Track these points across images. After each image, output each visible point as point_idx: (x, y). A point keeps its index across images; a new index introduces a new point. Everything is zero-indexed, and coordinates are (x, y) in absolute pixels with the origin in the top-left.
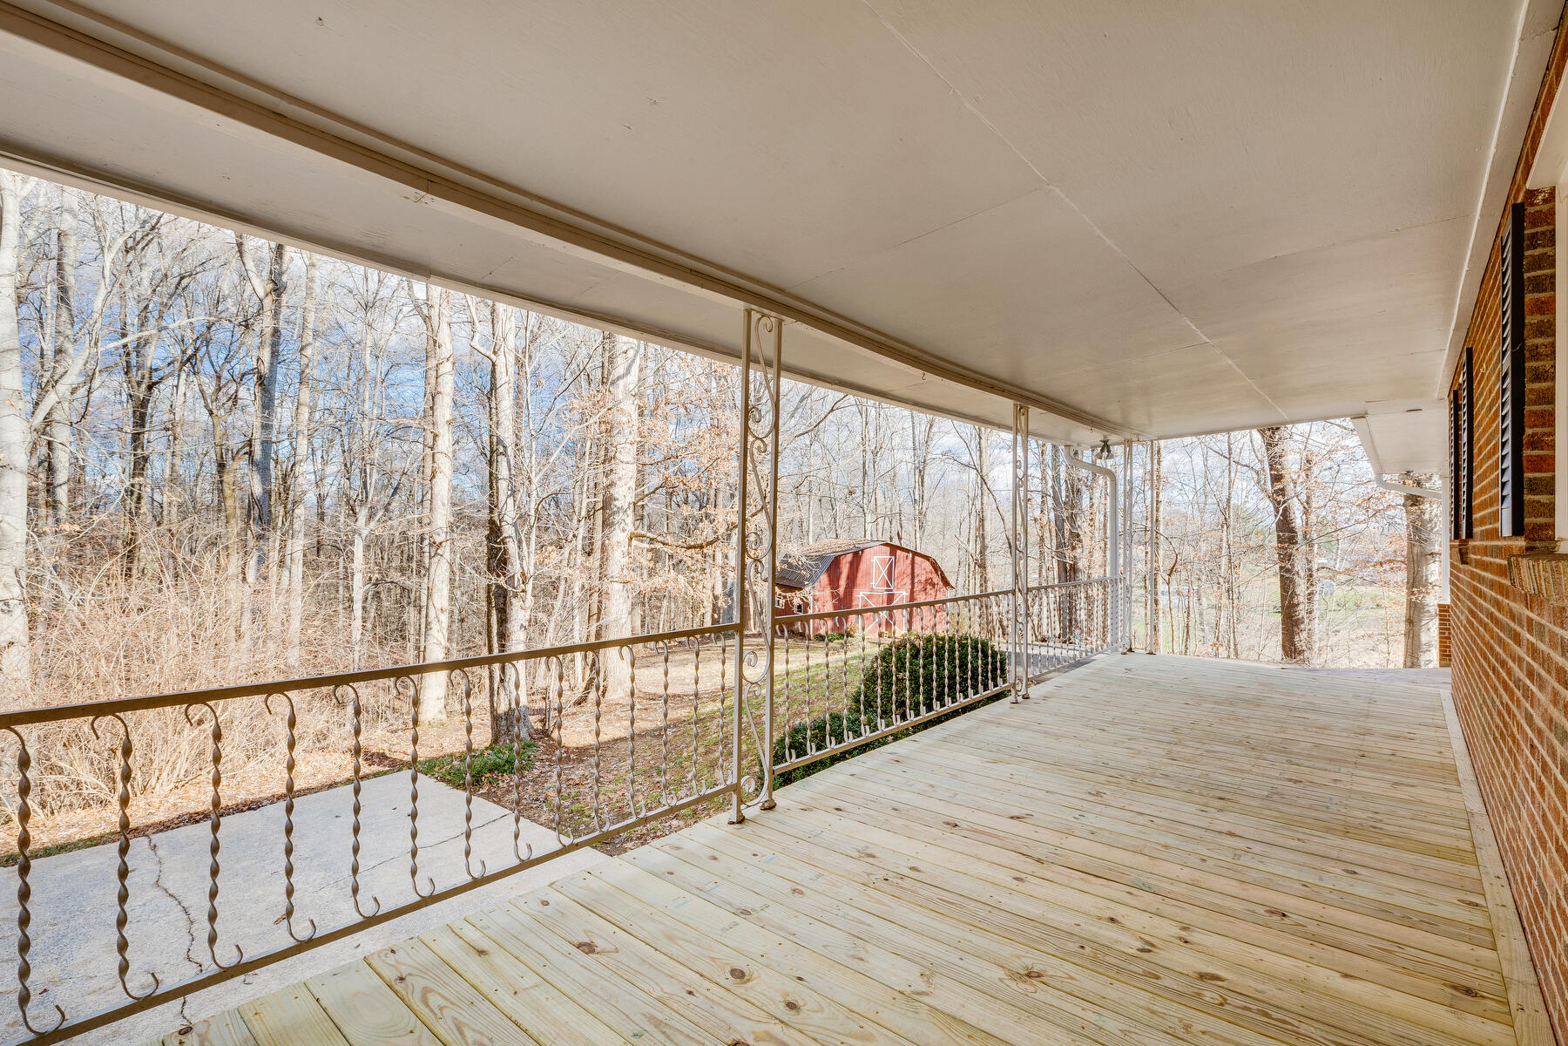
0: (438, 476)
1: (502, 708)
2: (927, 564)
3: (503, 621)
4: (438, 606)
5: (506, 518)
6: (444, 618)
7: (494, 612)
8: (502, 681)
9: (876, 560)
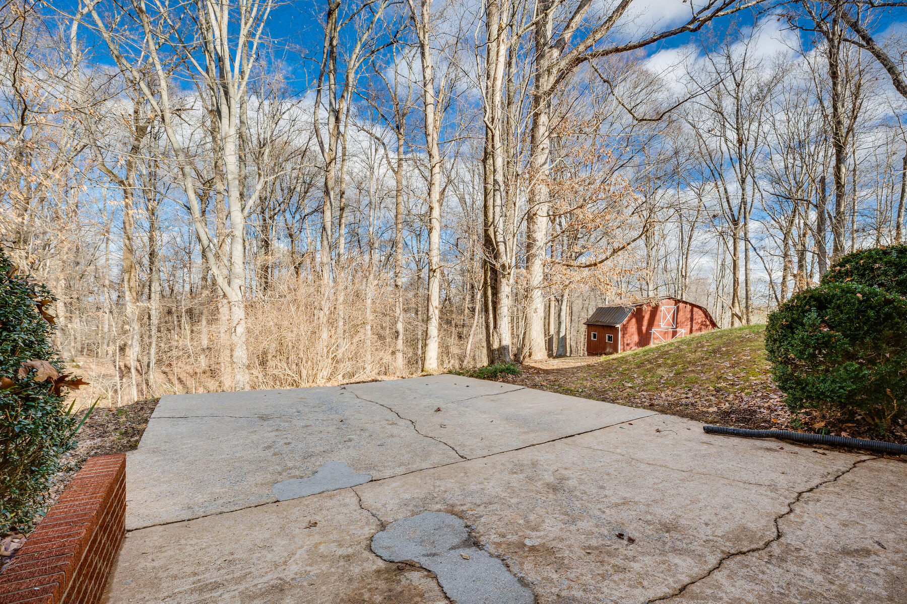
0: (434, 231)
1: (496, 346)
2: (700, 312)
3: (495, 293)
4: (434, 305)
5: (499, 230)
6: (437, 312)
7: (489, 288)
8: (495, 327)
9: (666, 310)
